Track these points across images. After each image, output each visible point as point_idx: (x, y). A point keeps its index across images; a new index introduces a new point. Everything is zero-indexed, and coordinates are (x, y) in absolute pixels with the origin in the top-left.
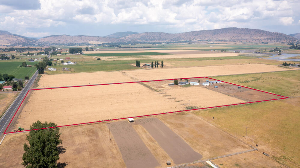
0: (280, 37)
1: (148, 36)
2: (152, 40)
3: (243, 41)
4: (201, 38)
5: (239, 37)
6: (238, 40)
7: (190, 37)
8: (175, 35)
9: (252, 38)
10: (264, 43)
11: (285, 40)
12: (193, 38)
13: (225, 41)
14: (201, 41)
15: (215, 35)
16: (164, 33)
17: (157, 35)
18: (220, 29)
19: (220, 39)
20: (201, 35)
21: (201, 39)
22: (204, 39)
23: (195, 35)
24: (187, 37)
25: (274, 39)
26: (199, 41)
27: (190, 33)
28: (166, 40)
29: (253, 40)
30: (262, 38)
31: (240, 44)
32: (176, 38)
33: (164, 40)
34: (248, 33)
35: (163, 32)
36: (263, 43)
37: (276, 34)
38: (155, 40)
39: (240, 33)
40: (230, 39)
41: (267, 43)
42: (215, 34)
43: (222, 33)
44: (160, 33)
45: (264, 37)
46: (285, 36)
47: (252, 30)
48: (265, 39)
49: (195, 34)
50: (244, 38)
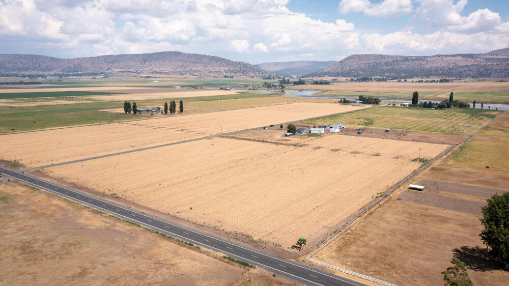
0: (246, 69)
1: (10, 62)
2: (20, 70)
3: (195, 74)
4: (121, 68)
5: (186, 67)
6: (187, 72)
7: (101, 65)
8: (68, 61)
9: (207, 69)
10: (228, 77)
11: (254, 74)
12: (107, 68)
13: (166, 73)
14: (125, 73)
15: (147, 64)
16: (47, 57)
17: (30, 61)
18: (152, 54)
19: (156, 69)
20: (121, 63)
21: (121, 70)
22: (128, 70)
23: (109, 63)
24: (95, 66)
25: (239, 72)
26: (121, 74)
27: (99, 58)
28: (51, 70)
29: (209, 73)
30: (221, 69)
31: (192, 79)
32: (72, 67)
33: (48, 71)
34: (199, 61)
35: (43, 56)
36: (226, 77)
37: (239, 63)
38: (27, 69)
39: (186, 61)
40: (173, 70)
41: (232, 77)
42: (145, 61)
43: (157, 60)
44: (37, 57)
45: (224, 68)
46: (251, 67)
47: (205, 56)
48: (226, 71)
49: (109, 61)
50: (194, 68)
